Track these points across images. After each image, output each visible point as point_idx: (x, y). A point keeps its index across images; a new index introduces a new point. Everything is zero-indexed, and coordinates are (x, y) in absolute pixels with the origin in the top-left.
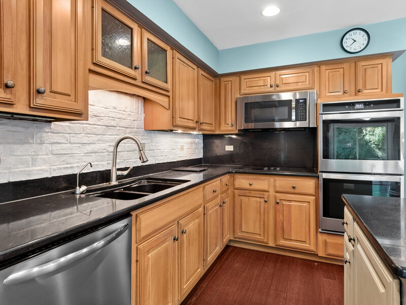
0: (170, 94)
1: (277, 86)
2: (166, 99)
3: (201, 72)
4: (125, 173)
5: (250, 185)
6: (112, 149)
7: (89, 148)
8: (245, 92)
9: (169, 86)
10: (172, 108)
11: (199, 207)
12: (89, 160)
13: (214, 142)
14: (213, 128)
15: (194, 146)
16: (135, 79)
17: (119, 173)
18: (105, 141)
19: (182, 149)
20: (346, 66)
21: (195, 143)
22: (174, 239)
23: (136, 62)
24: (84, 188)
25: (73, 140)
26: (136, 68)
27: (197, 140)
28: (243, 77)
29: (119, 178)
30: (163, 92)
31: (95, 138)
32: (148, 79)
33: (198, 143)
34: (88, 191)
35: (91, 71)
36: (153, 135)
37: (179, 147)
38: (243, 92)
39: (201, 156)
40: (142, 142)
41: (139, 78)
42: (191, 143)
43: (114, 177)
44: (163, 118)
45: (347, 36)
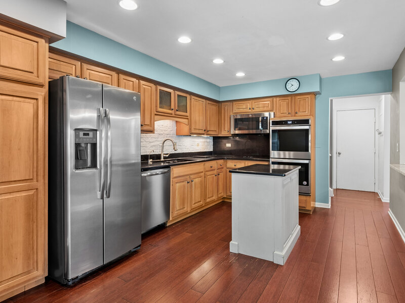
0: (189, 118)
1: (253, 109)
2: (187, 120)
3: (208, 102)
4: (167, 156)
5: (235, 166)
6: (161, 145)
7: (152, 144)
8: (235, 112)
9: (188, 114)
10: (190, 124)
11: (202, 172)
12: (153, 149)
13: (222, 141)
14: (217, 133)
15: (206, 144)
16: (172, 114)
17: (164, 155)
18: (158, 141)
19: (198, 145)
20: (289, 98)
21: (207, 142)
22: (188, 182)
23: (173, 107)
24: (151, 160)
25: (147, 140)
26: (172, 109)
27: (208, 140)
28: (234, 103)
29: (165, 158)
30: (186, 117)
31: (154, 140)
32: (178, 113)
33: (209, 142)
34: (153, 162)
35: (155, 114)
36: (181, 138)
37: (196, 144)
38: (234, 112)
39: (211, 150)
40: (175, 141)
41: (173, 113)
42: (204, 142)
43: (162, 157)
44: (186, 129)
45: (289, 82)
